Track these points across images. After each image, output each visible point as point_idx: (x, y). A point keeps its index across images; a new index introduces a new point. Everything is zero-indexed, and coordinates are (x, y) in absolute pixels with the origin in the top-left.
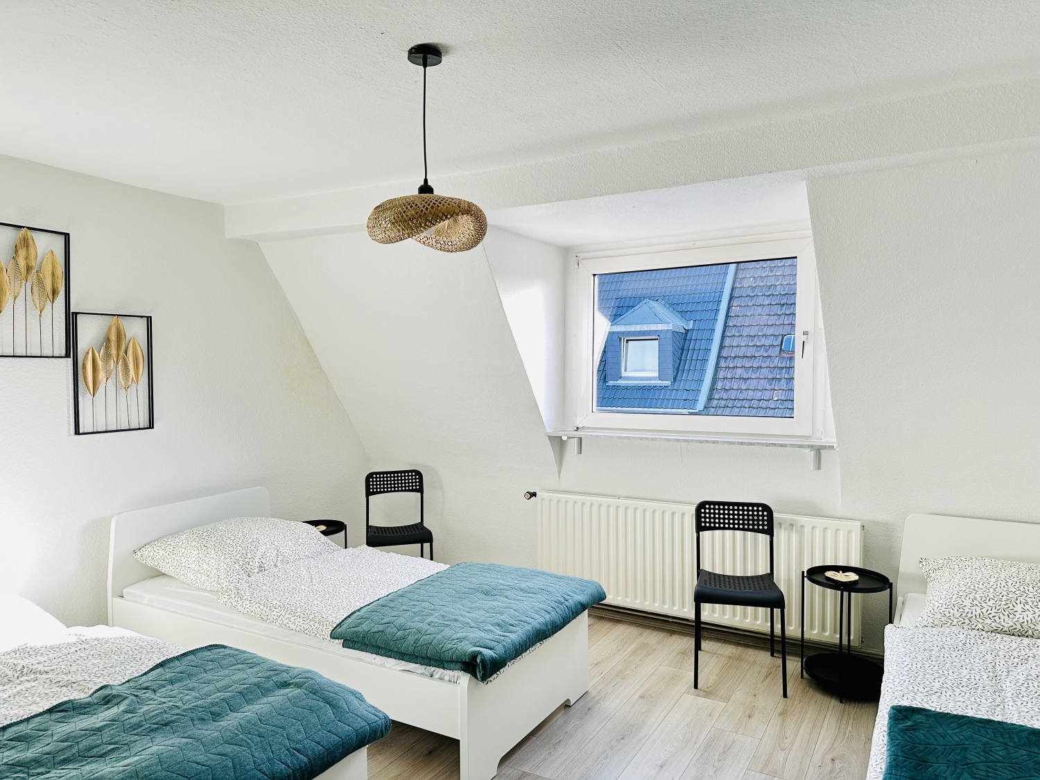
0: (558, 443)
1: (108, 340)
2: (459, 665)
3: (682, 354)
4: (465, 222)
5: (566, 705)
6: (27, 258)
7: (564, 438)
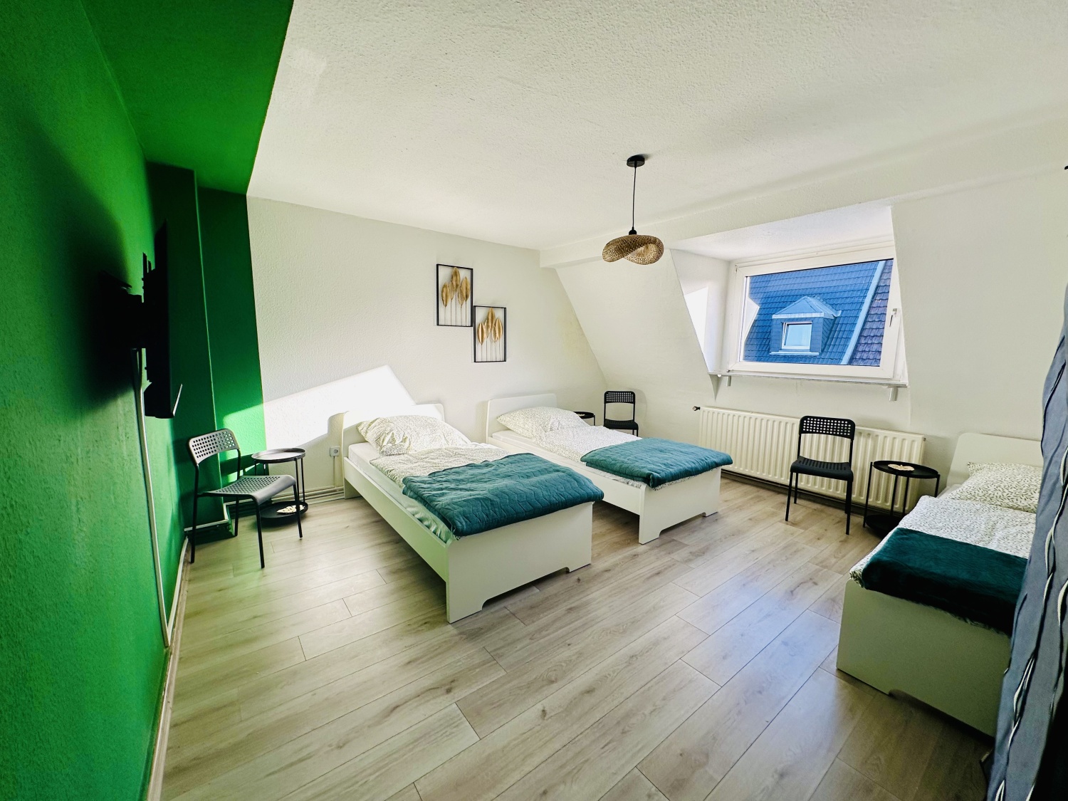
0: (716, 380)
1: (488, 319)
2: (640, 479)
3: (830, 334)
4: (652, 248)
5: (703, 516)
6: (456, 281)
7: (719, 376)
